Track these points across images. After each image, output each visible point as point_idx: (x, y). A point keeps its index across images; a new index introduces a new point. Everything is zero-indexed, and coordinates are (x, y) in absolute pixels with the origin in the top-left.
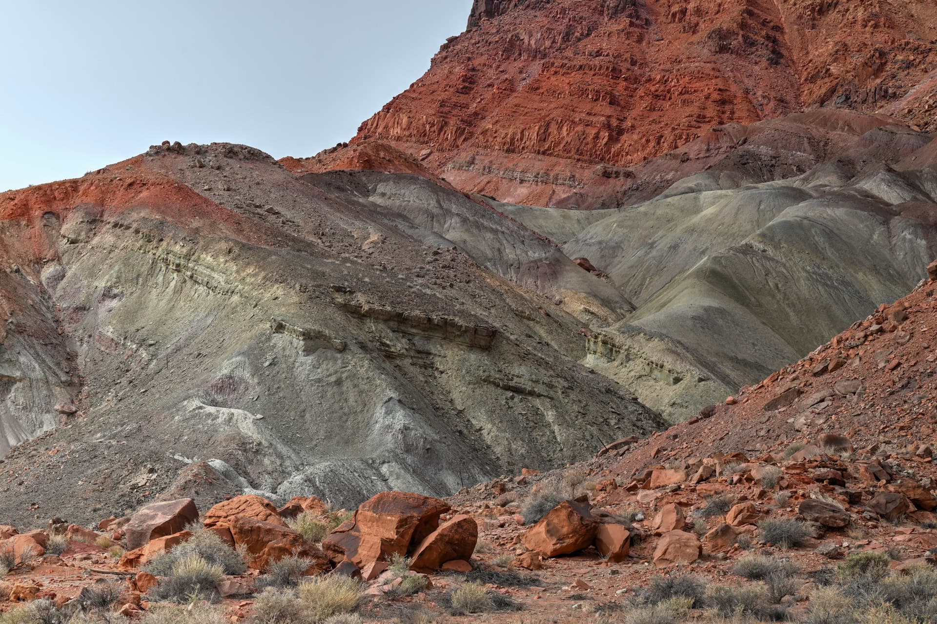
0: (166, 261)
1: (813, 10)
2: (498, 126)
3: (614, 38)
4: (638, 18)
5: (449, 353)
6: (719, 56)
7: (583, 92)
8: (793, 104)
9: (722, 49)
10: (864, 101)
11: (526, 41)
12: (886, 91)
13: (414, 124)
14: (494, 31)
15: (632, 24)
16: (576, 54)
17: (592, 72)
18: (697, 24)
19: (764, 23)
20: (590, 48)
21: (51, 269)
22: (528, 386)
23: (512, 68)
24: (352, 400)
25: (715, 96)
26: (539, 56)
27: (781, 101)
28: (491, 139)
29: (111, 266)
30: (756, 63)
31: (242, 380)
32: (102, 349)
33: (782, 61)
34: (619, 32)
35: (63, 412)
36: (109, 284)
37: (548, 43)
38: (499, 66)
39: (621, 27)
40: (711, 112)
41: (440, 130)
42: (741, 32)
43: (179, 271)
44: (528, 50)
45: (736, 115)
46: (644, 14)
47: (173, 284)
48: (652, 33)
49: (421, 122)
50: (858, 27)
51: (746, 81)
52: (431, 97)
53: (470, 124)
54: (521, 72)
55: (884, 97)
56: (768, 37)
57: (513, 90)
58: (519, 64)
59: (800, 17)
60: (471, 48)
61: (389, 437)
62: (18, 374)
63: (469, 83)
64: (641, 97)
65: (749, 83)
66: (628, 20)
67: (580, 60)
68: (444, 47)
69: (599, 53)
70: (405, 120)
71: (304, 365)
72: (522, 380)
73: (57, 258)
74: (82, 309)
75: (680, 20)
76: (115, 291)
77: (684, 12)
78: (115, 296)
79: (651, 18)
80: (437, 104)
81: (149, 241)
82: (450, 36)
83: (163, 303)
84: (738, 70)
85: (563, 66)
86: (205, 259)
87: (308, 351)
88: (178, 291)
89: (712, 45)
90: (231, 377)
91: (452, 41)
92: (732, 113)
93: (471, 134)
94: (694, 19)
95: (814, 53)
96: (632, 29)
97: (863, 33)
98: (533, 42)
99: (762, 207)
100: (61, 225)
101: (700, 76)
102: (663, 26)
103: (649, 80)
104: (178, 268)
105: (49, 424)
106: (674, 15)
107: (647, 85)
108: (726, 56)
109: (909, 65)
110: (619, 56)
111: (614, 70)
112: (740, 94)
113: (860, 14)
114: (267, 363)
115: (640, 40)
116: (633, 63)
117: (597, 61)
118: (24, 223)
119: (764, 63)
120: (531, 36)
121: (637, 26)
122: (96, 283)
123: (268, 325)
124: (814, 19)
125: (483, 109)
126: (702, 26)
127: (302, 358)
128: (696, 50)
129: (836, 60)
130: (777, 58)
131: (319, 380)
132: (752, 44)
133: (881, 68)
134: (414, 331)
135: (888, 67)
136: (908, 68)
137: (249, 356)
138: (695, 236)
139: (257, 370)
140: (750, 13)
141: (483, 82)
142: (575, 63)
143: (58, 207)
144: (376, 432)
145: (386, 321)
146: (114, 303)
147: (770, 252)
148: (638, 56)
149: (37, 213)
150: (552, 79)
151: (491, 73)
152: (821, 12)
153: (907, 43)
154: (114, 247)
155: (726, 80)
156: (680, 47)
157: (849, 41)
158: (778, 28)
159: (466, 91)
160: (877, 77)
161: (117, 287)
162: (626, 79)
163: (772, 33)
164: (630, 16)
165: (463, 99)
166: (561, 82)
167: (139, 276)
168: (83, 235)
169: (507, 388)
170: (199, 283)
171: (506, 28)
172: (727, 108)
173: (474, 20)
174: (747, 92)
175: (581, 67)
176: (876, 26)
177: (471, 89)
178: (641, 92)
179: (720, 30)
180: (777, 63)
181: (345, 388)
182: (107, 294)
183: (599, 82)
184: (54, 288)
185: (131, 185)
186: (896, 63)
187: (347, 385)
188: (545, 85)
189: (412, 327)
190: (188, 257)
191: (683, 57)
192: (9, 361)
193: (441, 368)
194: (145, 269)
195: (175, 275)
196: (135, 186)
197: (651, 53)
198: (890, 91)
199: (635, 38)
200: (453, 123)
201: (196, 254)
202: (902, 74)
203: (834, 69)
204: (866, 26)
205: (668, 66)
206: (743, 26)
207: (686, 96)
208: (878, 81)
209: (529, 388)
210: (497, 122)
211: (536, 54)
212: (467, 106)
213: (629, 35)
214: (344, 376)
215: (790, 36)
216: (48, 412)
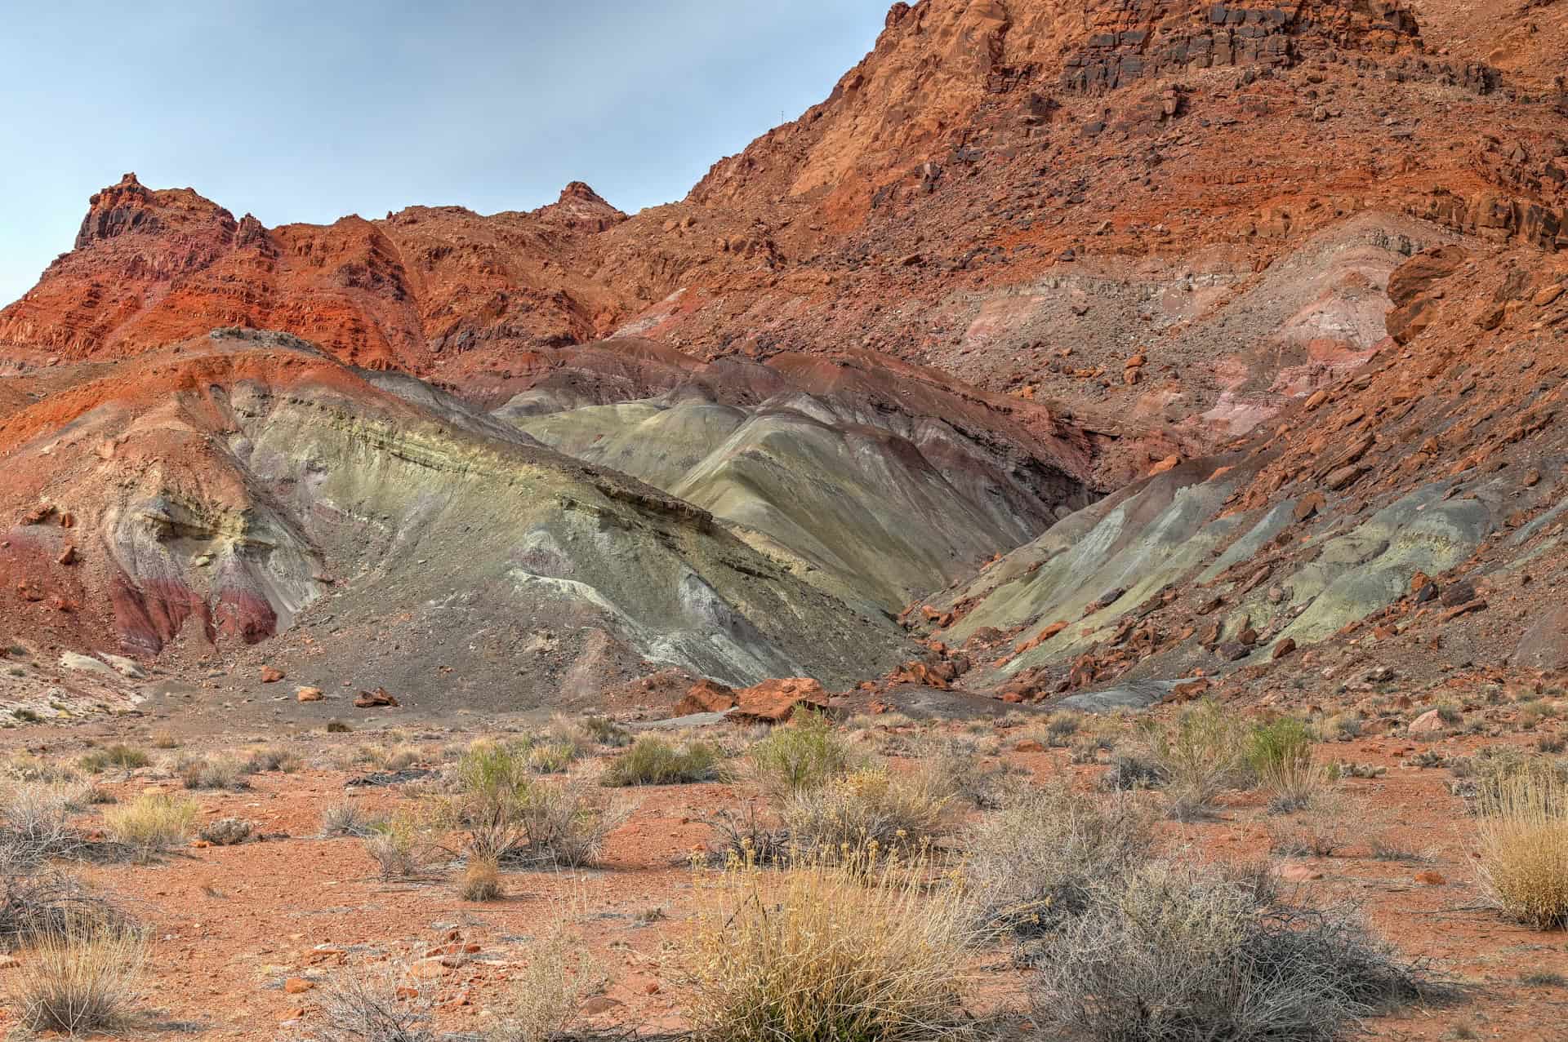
0: (366, 439)
1: (430, 254)
2: (135, 340)
3: (246, 266)
4: (267, 249)
5: (685, 535)
6: (349, 288)
7: (219, 314)
8: (418, 336)
9: (353, 283)
10: (488, 338)
11: (150, 262)
12: (510, 330)
13: (38, 333)
14: (111, 251)
15: (262, 254)
16: (208, 277)
17: (227, 296)
18: (323, 259)
19: (388, 262)
20: (222, 273)
21: (239, 441)
22: (756, 568)
23: (136, 287)
24: (653, 575)
25: (350, 325)
26: (162, 277)
27: (409, 333)
28: (127, 351)
29: (307, 441)
30: (383, 298)
31: (551, 553)
32: (328, 520)
33: (406, 297)
34: (250, 261)
35: (322, 581)
36: (312, 458)
37: (170, 266)
38: (122, 285)
39: (252, 256)
40: (345, 339)
41: (67, 340)
42: (369, 270)
43: (381, 448)
44: (152, 270)
45: (368, 344)
46: (272, 247)
47: (377, 460)
48: (280, 263)
49: (47, 331)
50: (475, 272)
51: (375, 312)
52: (56, 308)
53: (98, 336)
54: (145, 291)
55: (509, 335)
56: (393, 276)
57: (138, 308)
58: (141, 284)
59: (419, 259)
60: (87, 265)
61: (702, 610)
62: (273, 542)
63: (94, 297)
64: (275, 322)
65: (379, 315)
66: (258, 250)
67: (213, 283)
68: (55, 263)
69: (232, 278)
70: (30, 328)
71: (602, 540)
72: (748, 562)
73: (239, 430)
74: (289, 481)
75: (306, 254)
76: (319, 465)
77: (309, 247)
78: (320, 470)
79: (279, 250)
80: (64, 315)
81: (341, 418)
82: (61, 253)
83: (372, 478)
84: (368, 303)
85: (197, 288)
86: (412, 438)
87: (603, 528)
88: (385, 467)
89: (345, 278)
90: (540, 551)
91: (63, 257)
92: (365, 341)
93: (100, 346)
94: (320, 254)
95: (433, 292)
96: (262, 259)
97: (480, 278)
98: (156, 264)
99: (707, 420)
100: (229, 398)
101: (333, 306)
102: (290, 259)
103: (282, 306)
104: (381, 445)
105: (314, 594)
106: (300, 249)
107: (280, 311)
108: (356, 289)
109: (528, 309)
110: (252, 282)
111: (248, 295)
112: (371, 324)
113: (474, 261)
114: (570, 538)
115: (270, 269)
116: (265, 289)
117: (231, 285)
118: (196, 394)
119: (391, 299)
120: (154, 258)
121: (267, 256)
122: (295, 457)
123: (555, 502)
124: (431, 262)
125: (110, 322)
126: (328, 261)
127: (598, 535)
128: (328, 281)
129: (458, 300)
130: (401, 294)
131: (620, 556)
132: (379, 280)
133: (501, 312)
134: (653, 514)
135: (510, 309)
136: (527, 311)
137: (550, 530)
138: (646, 443)
139: (563, 544)
140: (375, 252)
141: (107, 297)
142: (208, 285)
143: (221, 380)
144: (687, 605)
145: (630, 503)
146: (320, 477)
147: (775, 459)
148: (269, 284)
149: (204, 385)
150: (187, 299)
151: (115, 289)
152: (437, 256)
153: (526, 290)
154: (300, 423)
155: (357, 311)
156: (309, 277)
157: (468, 283)
158: (400, 268)
159: (91, 304)
160: (499, 317)
161: (321, 462)
162: (259, 304)
163: (396, 272)
164: (260, 246)
165: (87, 312)
166: (196, 302)
167: (339, 451)
168: (258, 410)
169: (740, 569)
170: (408, 460)
171: (123, 249)
172: (361, 336)
173: (84, 239)
174: (377, 323)
175: (215, 290)
176: (491, 272)
177: (96, 303)
178: (273, 316)
179: (350, 266)
180: (402, 299)
181: (643, 564)
182: (311, 468)
183: (233, 305)
184: (247, 458)
185: (289, 363)
186: (516, 306)
187: (644, 561)
188: (179, 305)
189: (650, 509)
190: (391, 434)
191: (315, 288)
192: (262, 529)
193: (683, 548)
194: (343, 445)
195: (378, 451)
196: (293, 365)
197: (282, 282)
198: (513, 330)
199: (265, 267)
200: (81, 335)
201: (399, 433)
202: (522, 316)
203: (456, 308)
204: (482, 272)
205: (301, 295)
206: (371, 264)
207: (320, 323)
208: (501, 321)
209: (757, 571)
210: (134, 335)
211: (159, 275)
212: (92, 319)
213: (259, 264)
214: (639, 551)
215: (411, 276)
216: (308, 580)
